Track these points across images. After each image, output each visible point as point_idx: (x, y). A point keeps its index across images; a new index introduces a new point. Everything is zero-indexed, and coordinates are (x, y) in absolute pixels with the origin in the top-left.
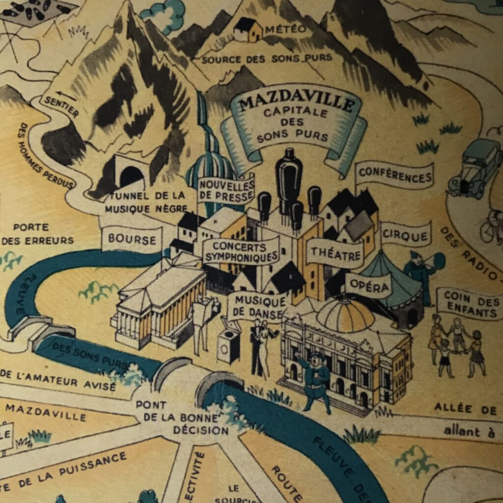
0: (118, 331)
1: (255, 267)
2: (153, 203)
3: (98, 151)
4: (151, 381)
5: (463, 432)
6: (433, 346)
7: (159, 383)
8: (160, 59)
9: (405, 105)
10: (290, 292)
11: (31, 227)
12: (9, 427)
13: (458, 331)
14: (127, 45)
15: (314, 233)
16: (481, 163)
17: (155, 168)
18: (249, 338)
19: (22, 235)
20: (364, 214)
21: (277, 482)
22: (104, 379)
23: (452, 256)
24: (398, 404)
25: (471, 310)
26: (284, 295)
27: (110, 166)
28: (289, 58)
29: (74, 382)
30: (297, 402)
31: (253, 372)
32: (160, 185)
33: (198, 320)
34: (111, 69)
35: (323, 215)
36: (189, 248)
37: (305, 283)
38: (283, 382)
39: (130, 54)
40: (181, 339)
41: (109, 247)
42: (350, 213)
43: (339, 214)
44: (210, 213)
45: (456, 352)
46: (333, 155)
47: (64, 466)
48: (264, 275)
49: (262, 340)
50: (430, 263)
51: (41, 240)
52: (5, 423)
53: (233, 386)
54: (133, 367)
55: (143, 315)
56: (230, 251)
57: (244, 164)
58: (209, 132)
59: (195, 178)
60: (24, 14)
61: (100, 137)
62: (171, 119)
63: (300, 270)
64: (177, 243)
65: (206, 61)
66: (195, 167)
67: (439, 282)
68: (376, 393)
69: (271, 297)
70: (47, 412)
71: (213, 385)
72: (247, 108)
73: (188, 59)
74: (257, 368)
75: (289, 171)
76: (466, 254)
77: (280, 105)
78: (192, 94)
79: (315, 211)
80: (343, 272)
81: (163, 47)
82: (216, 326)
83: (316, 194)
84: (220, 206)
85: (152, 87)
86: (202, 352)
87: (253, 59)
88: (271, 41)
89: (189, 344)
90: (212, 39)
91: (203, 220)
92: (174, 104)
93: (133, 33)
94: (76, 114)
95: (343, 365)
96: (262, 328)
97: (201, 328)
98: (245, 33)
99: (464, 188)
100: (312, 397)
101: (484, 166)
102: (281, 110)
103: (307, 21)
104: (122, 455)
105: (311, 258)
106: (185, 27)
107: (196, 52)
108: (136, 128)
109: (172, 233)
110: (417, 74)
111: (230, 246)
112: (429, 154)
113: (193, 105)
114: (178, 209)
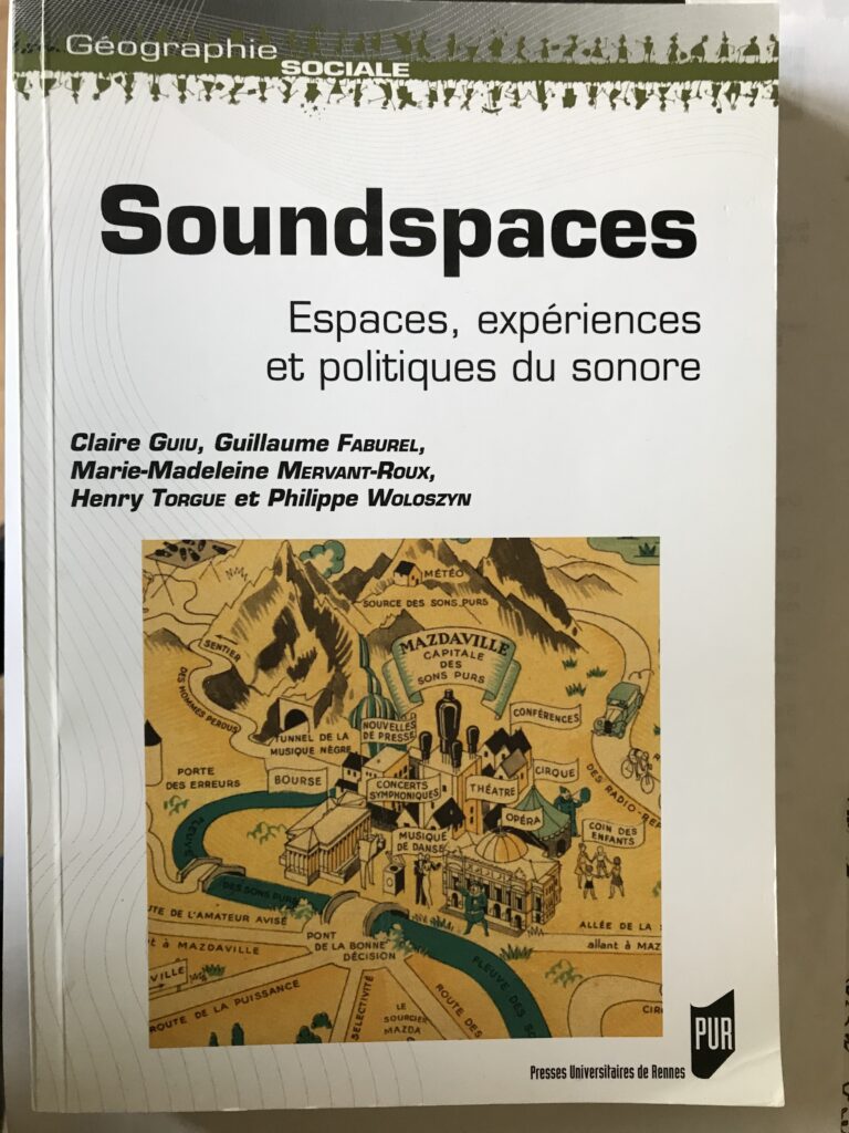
0: (288, 868)
1: (417, 805)
2: (317, 744)
3: (261, 694)
4: (321, 913)
5: (604, 946)
6: (579, 871)
7: (328, 916)
8: (321, 602)
9: (556, 649)
10: (451, 826)
11: (196, 771)
12: (183, 964)
13: (601, 858)
14: (287, 588)
15: (472, 770)
16: (623, 705)
17: (319, 710)
18: (413, 872)
19: (188, 780)
20: (518, 751)
21: (441, 999)
22: (276, 914)
23: (597, 790)
24: (548, 924)
25: (612, 839)
26: (445, 830)
27: (274, 709)
28: (447, 603)
29: (246, 918)
30: (458, 926)
31: (417, 901)
32: (324, 727)
33: (364, 856)
34: (272, 612)
35: (481, 753)
36: (353, 787)
37: (464, 818)
38: (445, 909)
39: (291, 597)
40: (348, 874)
41: (275, 788)
42: (505, 751)
43: (495, 752)
44: (374, 753)
45: (599, 876)
46: (489, 696)
47: (239, 997)
48: (426, 812)
49: (425, 872)
50: (577, 797)
51: (207, 784)
52: (178, 960)
53: (399, 915)
54: (303, 902)
55: (311, 853)
56: (393, 789)
57: (405, 704)
58: (371, 674)
59: (359, 720)
60: (177, 555)
61: (264, 681)
62: (334, 662)
63: (460, 806)
64: (342, 783)
65: (367, 604)
66: (359, 708)
67: (585, 814)
68: (529, 916)
69: (433, 832)
70: (220, 948)
71: (380, 915)
72: (408, 651)
73: (350, 602)
74: (421, 898)
75: (449, 711)
76: (609, 789)
77: (440, 648)
78: (354, 638)
79: (473, 750)
80: (500, 806)
81: (325, 590)
82: (382, 861)
83: (474, 734)
84: (383, 746)
85: (314, 631)
86: (368, 886)
87: (413, 603)
88: (430, 585)
89: (357, 877)
90: (373, 583)
91: (366, 760)
92: (337, 647)
93: (293, 575)
94: (238, 658)
95: (499, 891)
96: (425, 862)
97: (367, 863)
98: (405, 577)
99: (608, 728)
100: (471, 923)
101: (626, 707)
102: (440, 652)
103: (465, 566)
104: (295, 984)
105: (470, 794)
106: (346, 570)
107: (357, 595)
108: (299, 672)
109: (337, 773)
110: (567, 620)
111: (392, 784)
112: (576, 697)
113: (355, 648)
114: (343, 749)
